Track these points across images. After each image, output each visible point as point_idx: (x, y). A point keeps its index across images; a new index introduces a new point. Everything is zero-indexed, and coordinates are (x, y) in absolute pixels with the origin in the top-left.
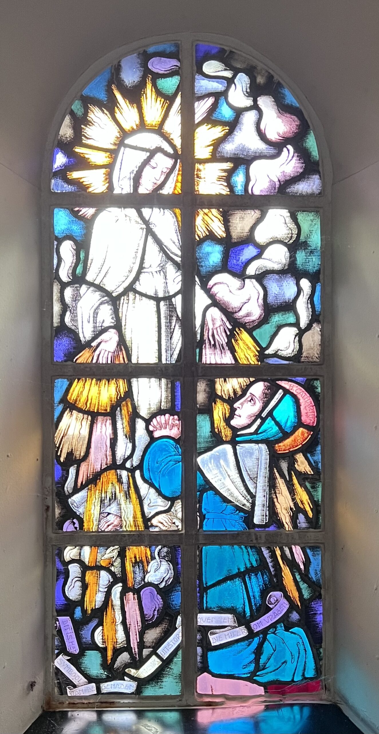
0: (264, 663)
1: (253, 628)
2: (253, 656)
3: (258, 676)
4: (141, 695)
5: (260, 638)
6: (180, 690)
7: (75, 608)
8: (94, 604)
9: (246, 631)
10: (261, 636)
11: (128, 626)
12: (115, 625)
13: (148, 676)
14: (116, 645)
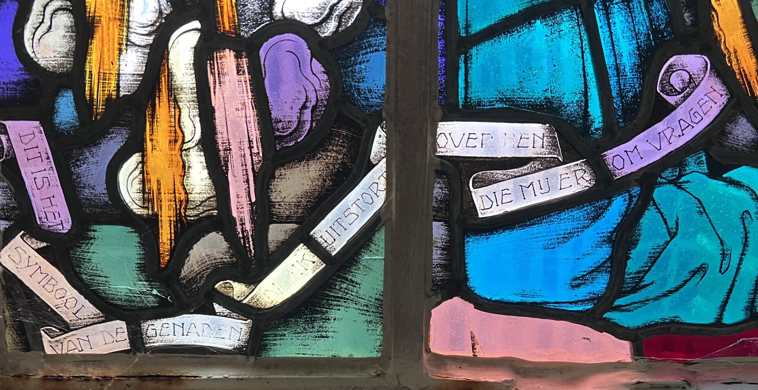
0: (639, 272)
1: (611, 167)
2: (605, 252)
3: (618, 308)
4: (264, 355)
5: (631, 197)
6: (378, 343)
7: (57, 95)
8: (113, 83)
9: (587, 177)
10: (636, 190)
11: (222, 153)
12: (181, 150)
13: (283, 303)
14: (185, 209)
